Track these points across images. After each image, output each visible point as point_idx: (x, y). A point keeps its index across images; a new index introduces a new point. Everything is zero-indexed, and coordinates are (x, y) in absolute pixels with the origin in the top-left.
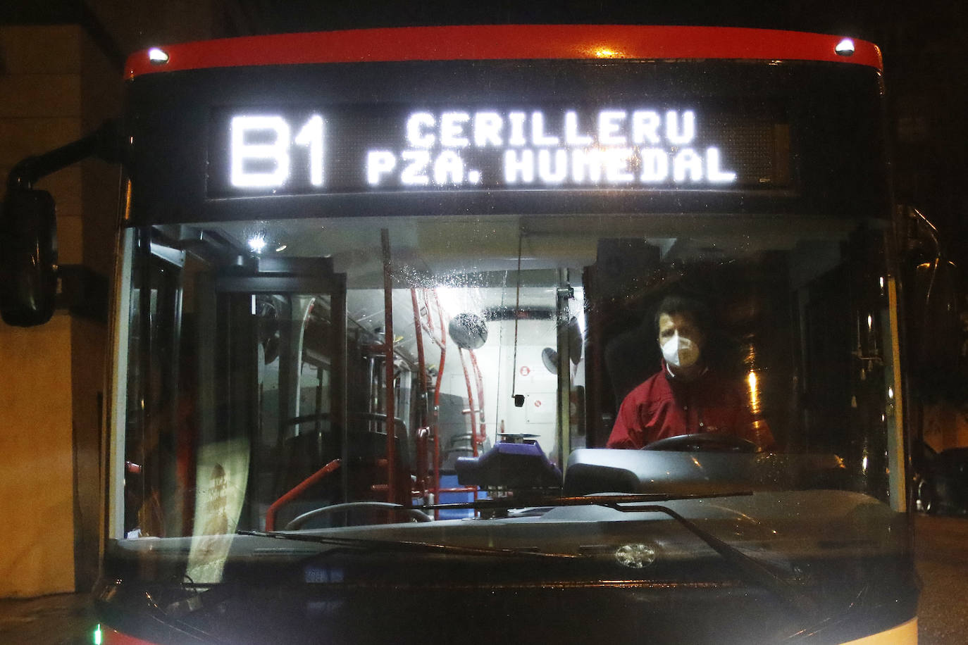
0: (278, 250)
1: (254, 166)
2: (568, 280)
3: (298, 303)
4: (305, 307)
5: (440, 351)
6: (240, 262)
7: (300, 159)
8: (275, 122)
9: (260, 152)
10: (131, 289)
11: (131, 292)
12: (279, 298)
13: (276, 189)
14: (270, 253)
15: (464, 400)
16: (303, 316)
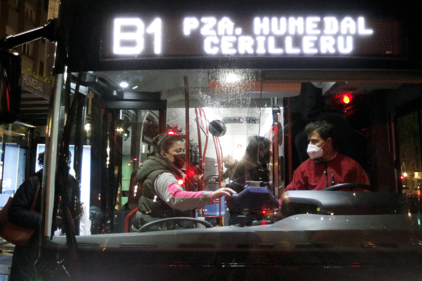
0: (133, 88)
1: (125, 44)
2: (277, 104)
3: (141, 114)
4: (144, 116)
5: (206, 137)
6: (115, 93)
7: (149, 39)
8: (136, 21)
9: (128, 36)
10: (60, 106)
11: (60, 108)
12: (132, 111)
13: (137, 55)
14: (129, 90)
15: (215, 160)
16: (143, 121)
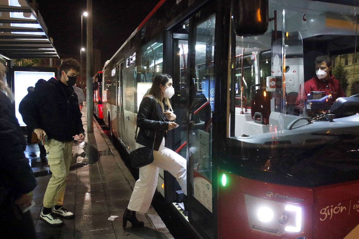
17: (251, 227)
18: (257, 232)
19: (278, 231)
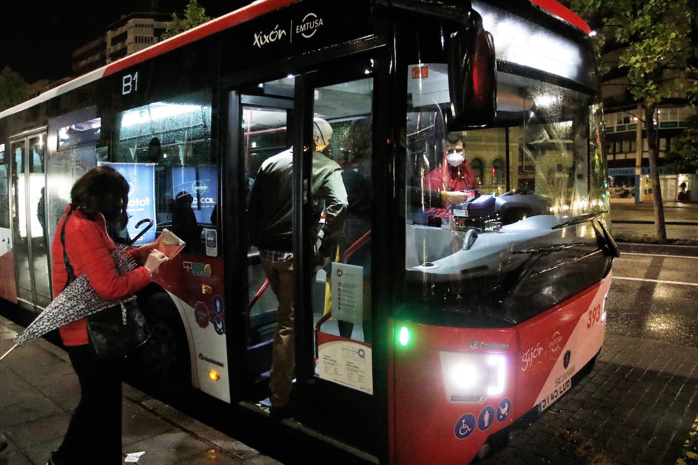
17: (449, 399)
18: (455, 405)
19: (480, 397)
